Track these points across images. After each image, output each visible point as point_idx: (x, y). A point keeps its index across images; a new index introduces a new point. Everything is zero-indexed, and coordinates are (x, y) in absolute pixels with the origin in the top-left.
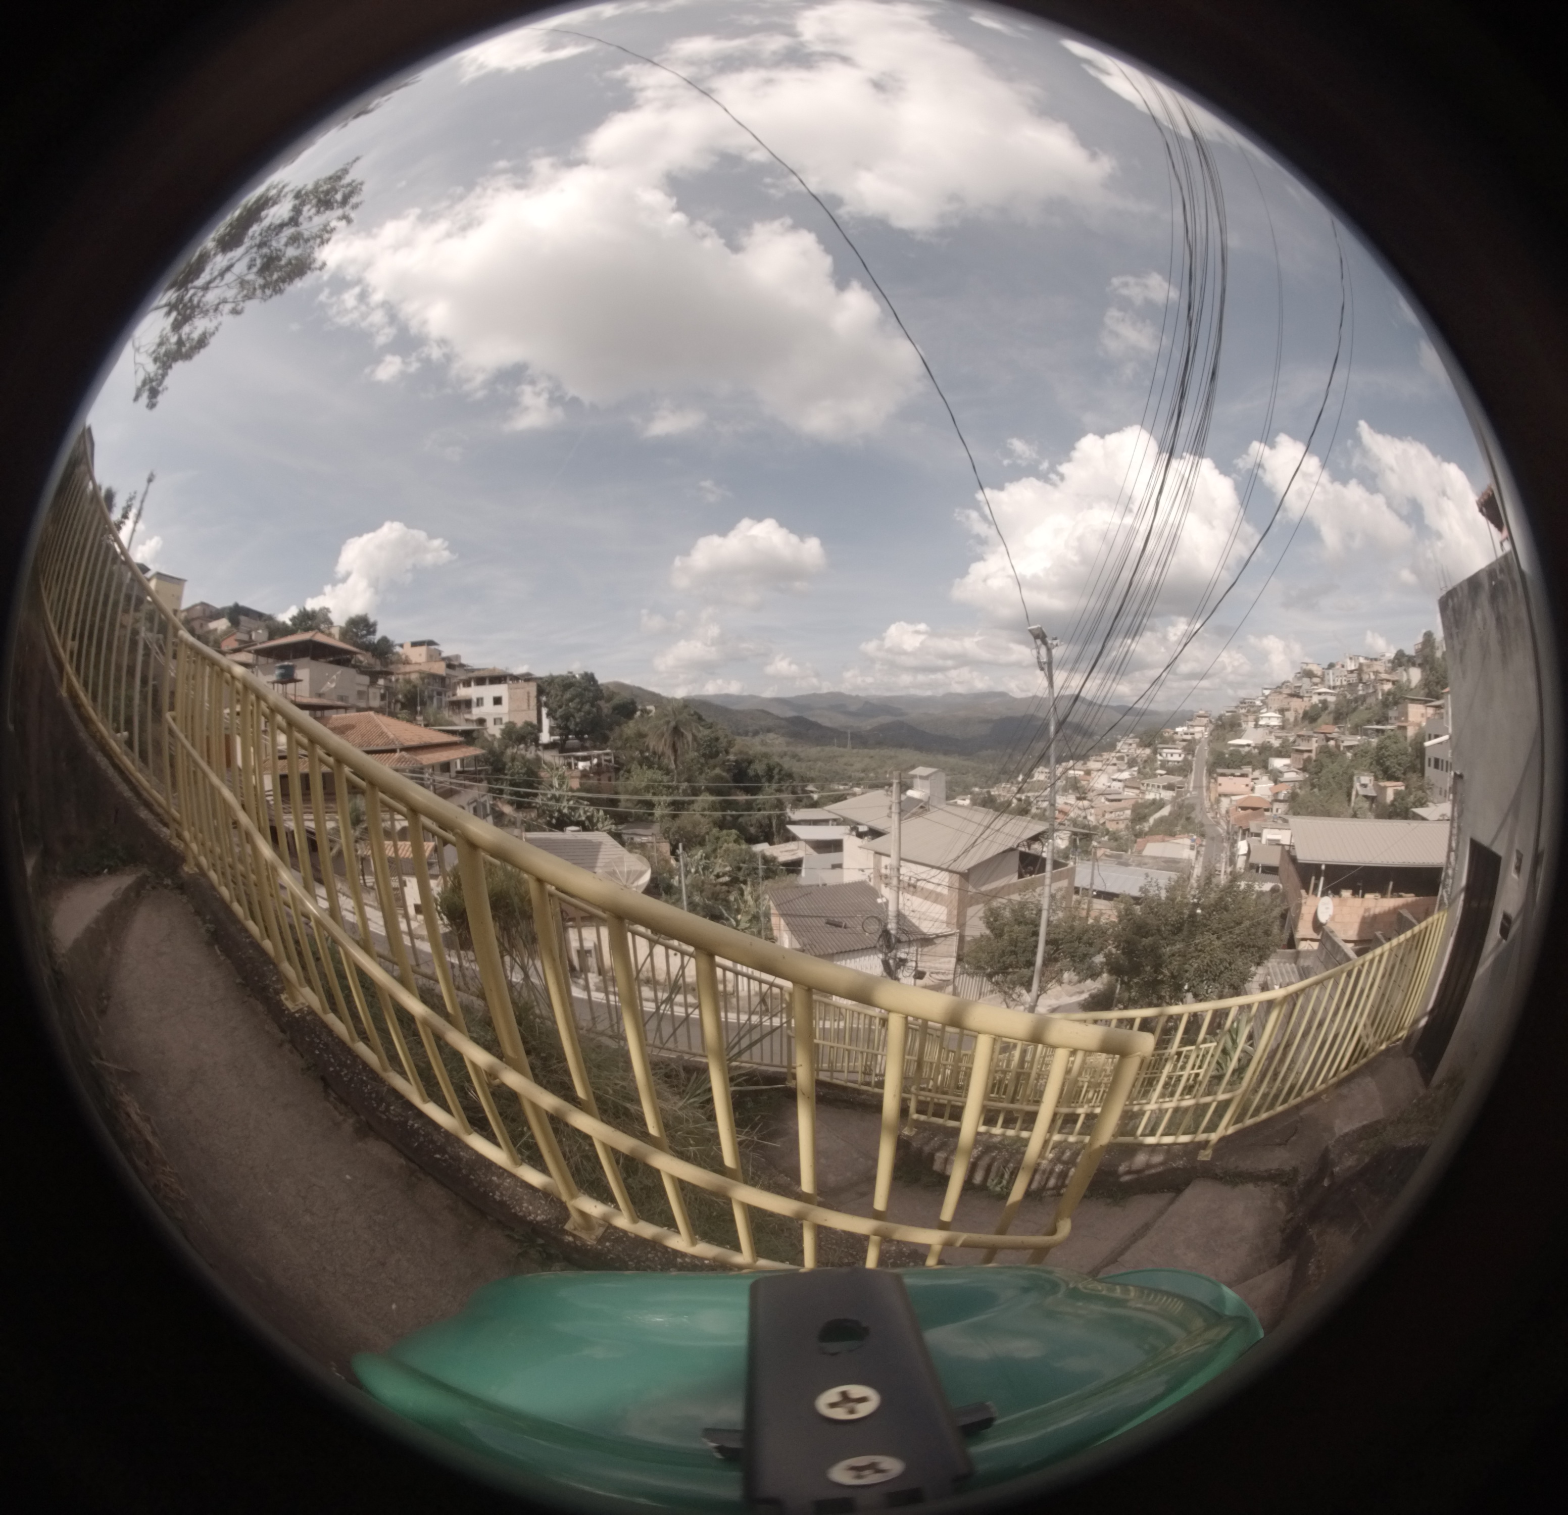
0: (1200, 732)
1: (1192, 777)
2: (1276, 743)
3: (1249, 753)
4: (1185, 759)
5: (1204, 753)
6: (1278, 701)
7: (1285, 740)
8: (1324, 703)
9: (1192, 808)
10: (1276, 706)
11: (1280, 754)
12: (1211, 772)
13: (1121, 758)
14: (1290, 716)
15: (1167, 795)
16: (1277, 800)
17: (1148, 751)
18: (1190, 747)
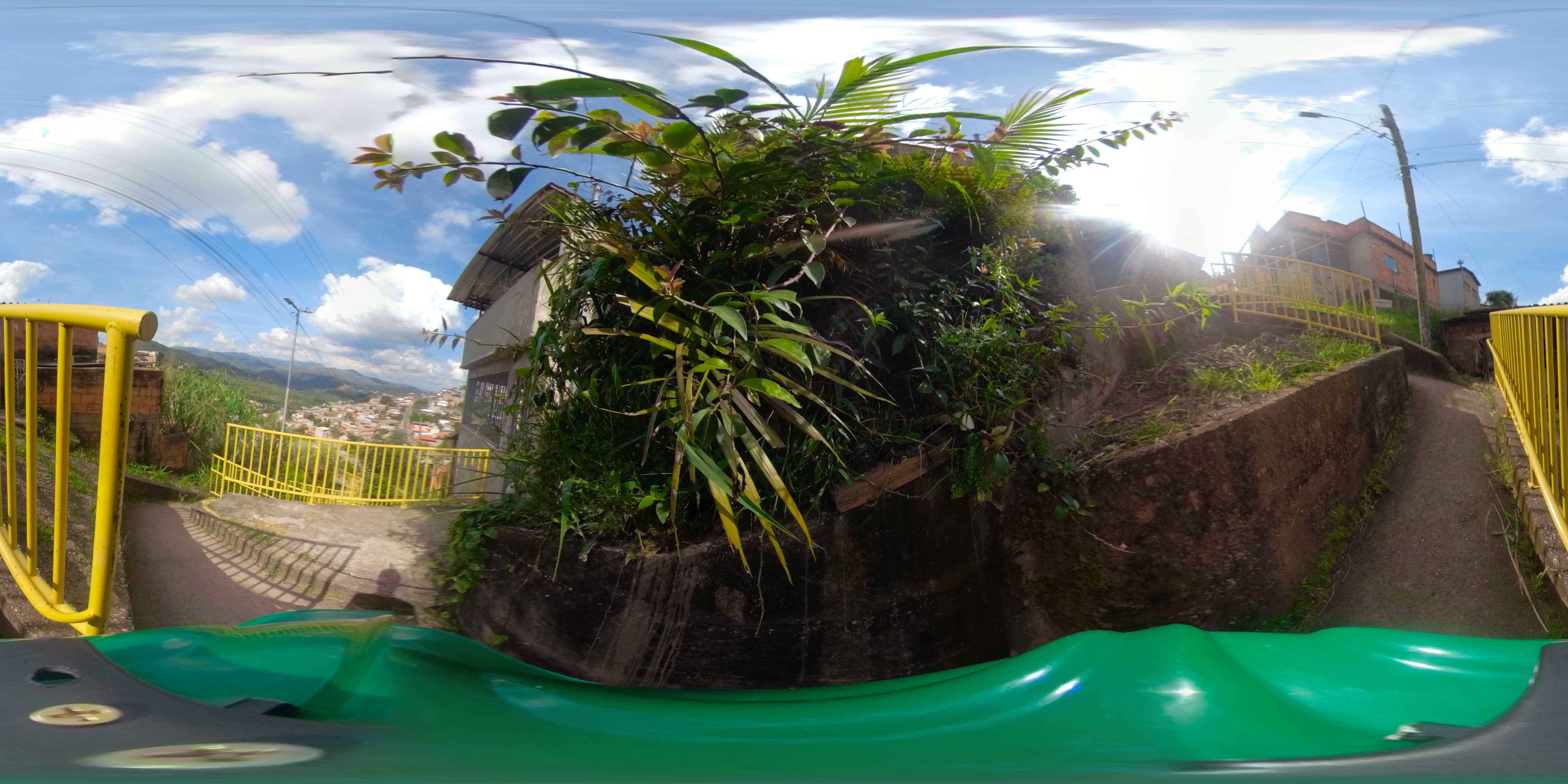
1: (403, 421)
3: (430, 416)
4: (400, 415)
5: (410, 411)
6: (448, 396)
11: (445, 418)
13: (371, 408)
18: (404, 409)
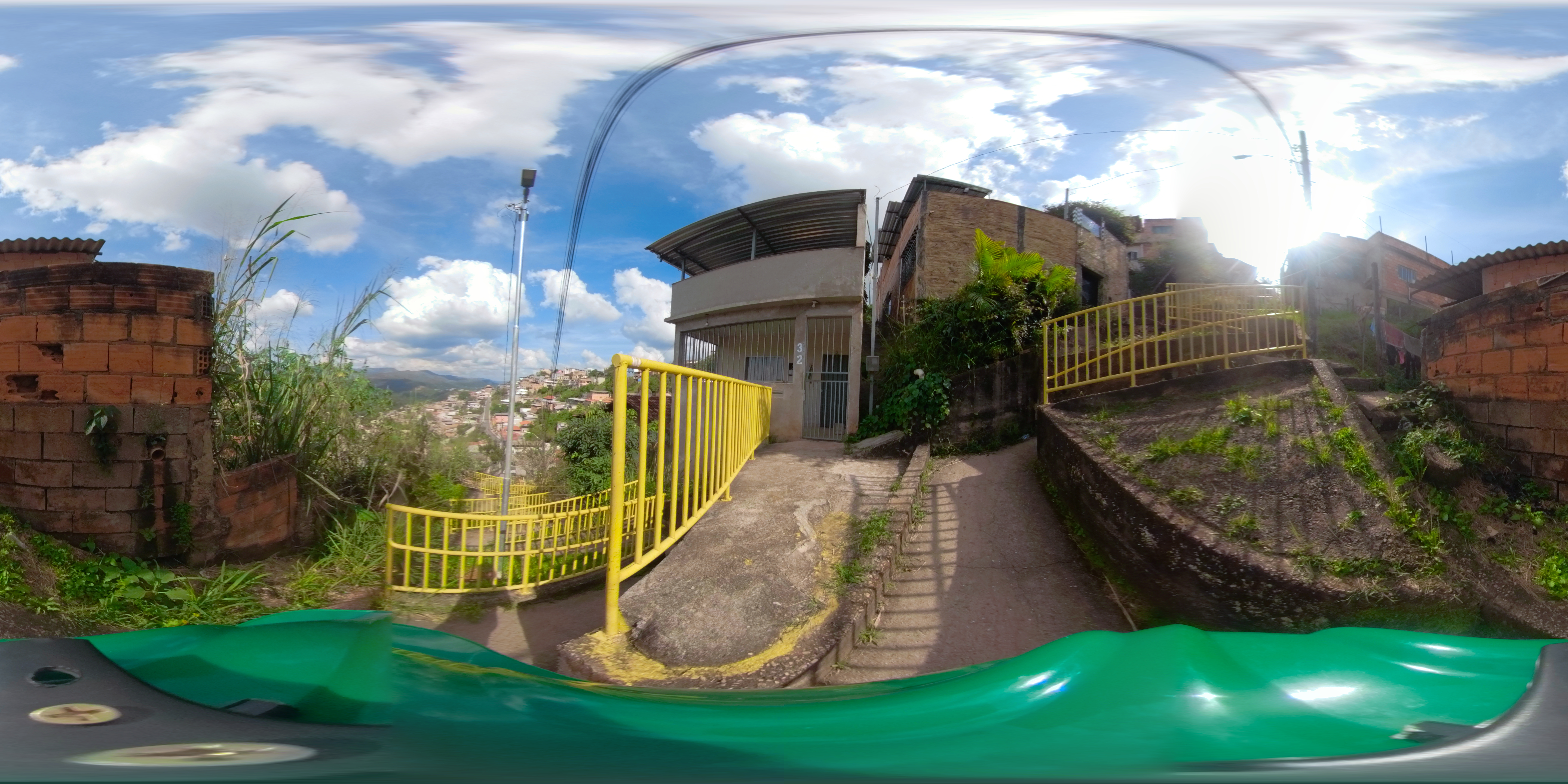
0: (488, 394)
1: (484, 414)
2: (524, 402)
3: (511, 405)
4: (481, 408)
5: (489, 404)
6: (527, 384)
7: (529, 401)
8: (550, 386)
9: (484, 428)
10: (525, 386)
11: (526, 406)
12: (492, 413)
13: (450, 405)
14: (532, 391)
15: (473, 422)
16: (523, 427)
17: (463, 402)
18: (483, 402)
